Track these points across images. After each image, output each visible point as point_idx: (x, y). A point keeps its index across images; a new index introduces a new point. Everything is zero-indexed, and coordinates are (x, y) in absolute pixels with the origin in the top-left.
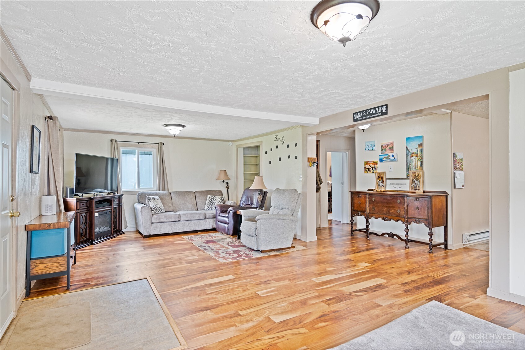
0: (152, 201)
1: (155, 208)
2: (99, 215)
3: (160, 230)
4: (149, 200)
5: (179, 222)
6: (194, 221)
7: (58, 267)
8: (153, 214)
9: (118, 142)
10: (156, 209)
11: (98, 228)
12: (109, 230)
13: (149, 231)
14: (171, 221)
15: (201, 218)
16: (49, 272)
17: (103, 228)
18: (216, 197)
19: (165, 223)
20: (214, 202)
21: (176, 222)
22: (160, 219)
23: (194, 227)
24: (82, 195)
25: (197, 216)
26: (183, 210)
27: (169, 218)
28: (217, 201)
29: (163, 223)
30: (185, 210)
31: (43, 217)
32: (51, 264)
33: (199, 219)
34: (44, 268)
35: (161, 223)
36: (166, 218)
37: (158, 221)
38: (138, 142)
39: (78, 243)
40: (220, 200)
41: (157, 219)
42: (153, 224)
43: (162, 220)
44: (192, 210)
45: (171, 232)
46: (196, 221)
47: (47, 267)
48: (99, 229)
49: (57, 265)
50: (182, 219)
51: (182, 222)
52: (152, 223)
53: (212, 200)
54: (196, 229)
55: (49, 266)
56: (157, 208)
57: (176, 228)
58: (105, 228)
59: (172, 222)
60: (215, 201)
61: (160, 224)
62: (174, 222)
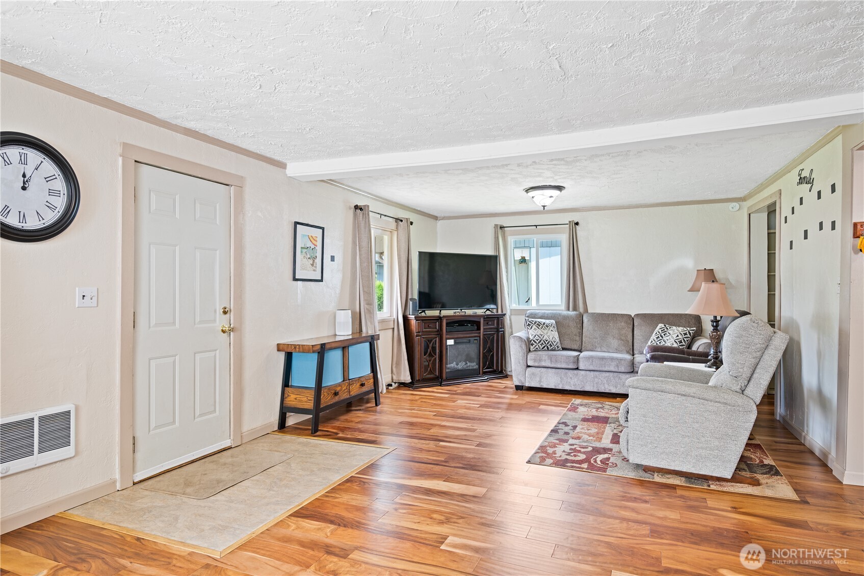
0: (534, 327)
1: (537, 340)
2: (455, 342)
3: (540, 381)
4: (529, 325)
5: (576, 372)
6: (607, 374)
7: (306, 402)
8: (531, 350)
9: (506, 229)
10: (537, 342)
11: (455, 363)
12: (475, 367)
13: (523, 379)
14: (559, 366)
15: (622, 369)
16: (298, 406)
17: (464, 363)
18: (674, 328)
19: (550, 369)
20: (665, 338)
21: (571, 370)
22: (540, 360)
23: (606, 386)
24: (440, 312)
25: (614, 364)
26: (599, 350)
27: (556, 361)
28: (672, 337)
29: (545, 369)
30: (604, 350)
31: (337, 336)
32: (301, 396)
33: (617, 370)
34: (295, 400)
35: (542, 369)
36: (551, 361)
37: (536, 364)
38: (536, 226)
39: (419, 380)
40: (680, 337)
41: (535, 360)
42: (529, 369)
43: (543, 364)
44: (617, 351)
45: (560, 387)
46: (611, 374)
47: (297, 399)
48: (457, 365)
49: (305, 399)
50: (581, 366)
51: (583, 372)
52: (529, 366)
53: (662, 334)
54: (610, 390)
55: (299, 399)
56: (540, 341)
57: (569, 382)
58: (469, 364)
59: (563, 370)
60: (668, 338)
61: (540, 369)
62: (567, 371)
